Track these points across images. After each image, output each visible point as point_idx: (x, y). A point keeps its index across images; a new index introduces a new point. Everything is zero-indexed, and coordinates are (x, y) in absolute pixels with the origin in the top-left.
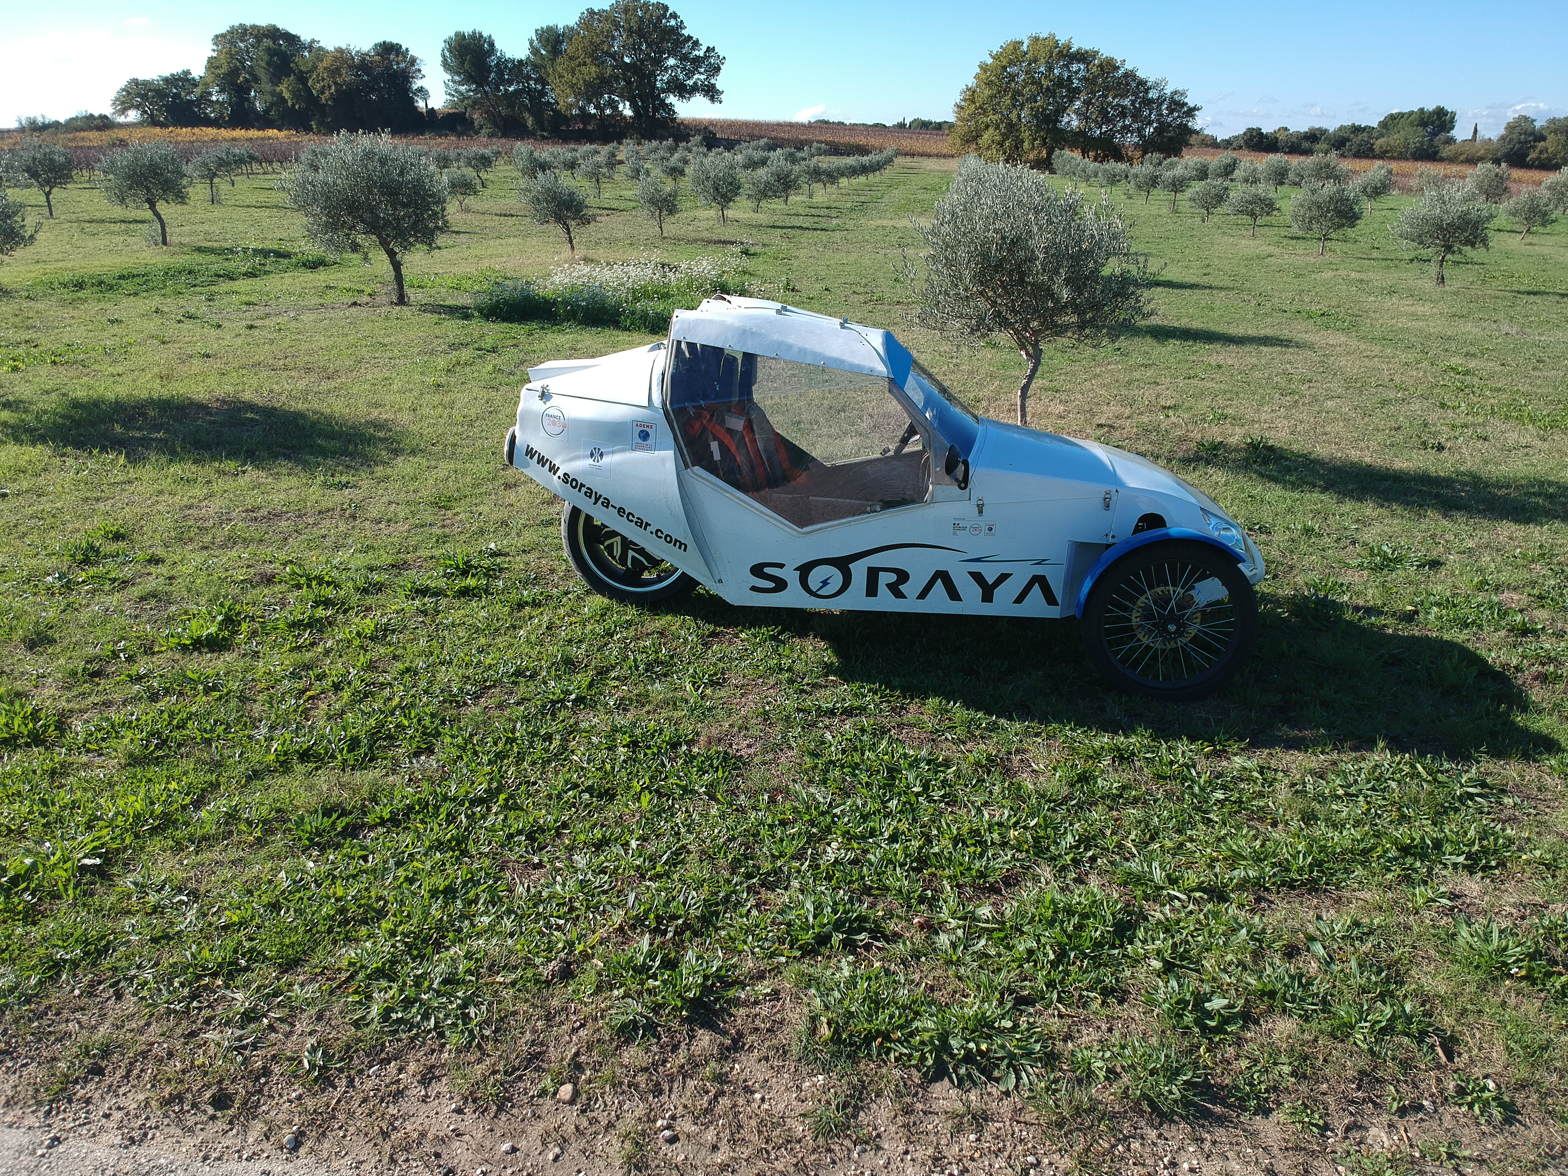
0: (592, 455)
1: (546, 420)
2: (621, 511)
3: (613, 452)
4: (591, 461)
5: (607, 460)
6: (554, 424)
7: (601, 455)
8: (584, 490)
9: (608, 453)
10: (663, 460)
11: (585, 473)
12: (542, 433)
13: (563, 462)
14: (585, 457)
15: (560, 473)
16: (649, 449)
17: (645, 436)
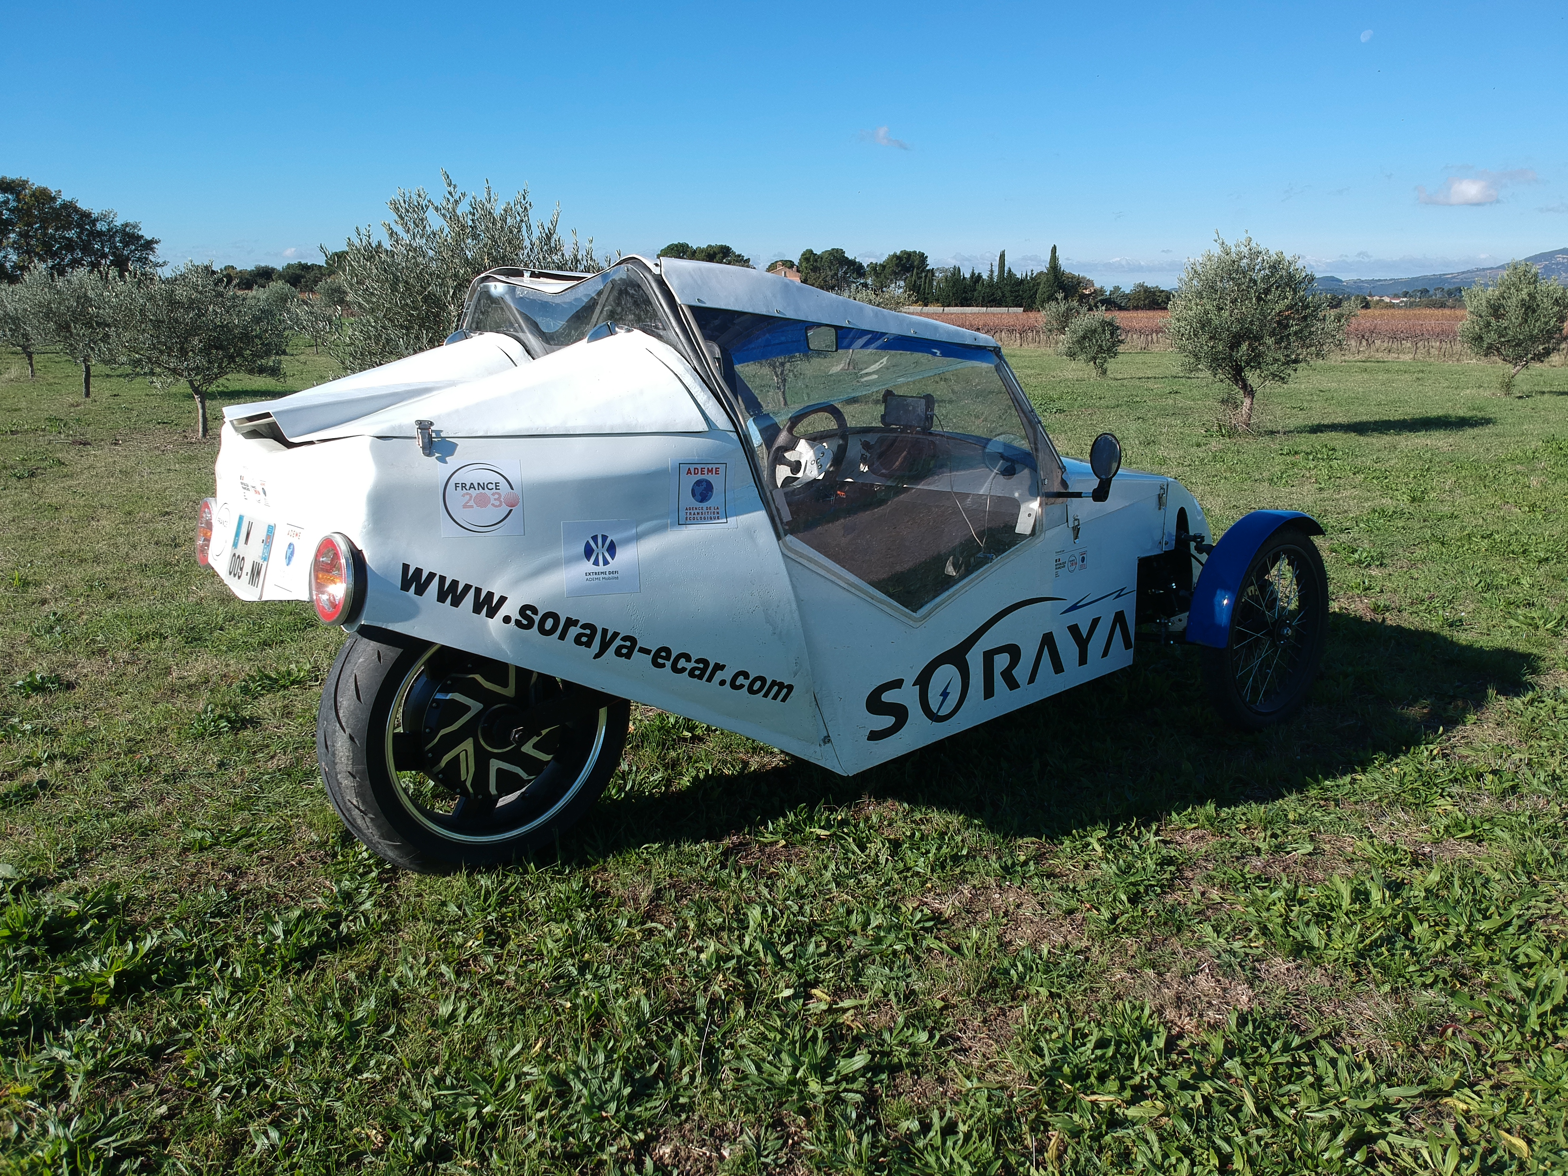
0: (588, 552)
1: (455, 498)
2: (659, 657)
3: (638, 537)
4: (588, 566)
5: (625, 556)
6: (482, 502)
7: (612, 549)
8: (574, 631)
9: (627, 541)
10: (750, 532)
11: (577, 593)
12: (447, 528)
13: (517, 582)
14: (570, 561)
15: (510, 609)
16: (715, 516)
17: (703, 491)
